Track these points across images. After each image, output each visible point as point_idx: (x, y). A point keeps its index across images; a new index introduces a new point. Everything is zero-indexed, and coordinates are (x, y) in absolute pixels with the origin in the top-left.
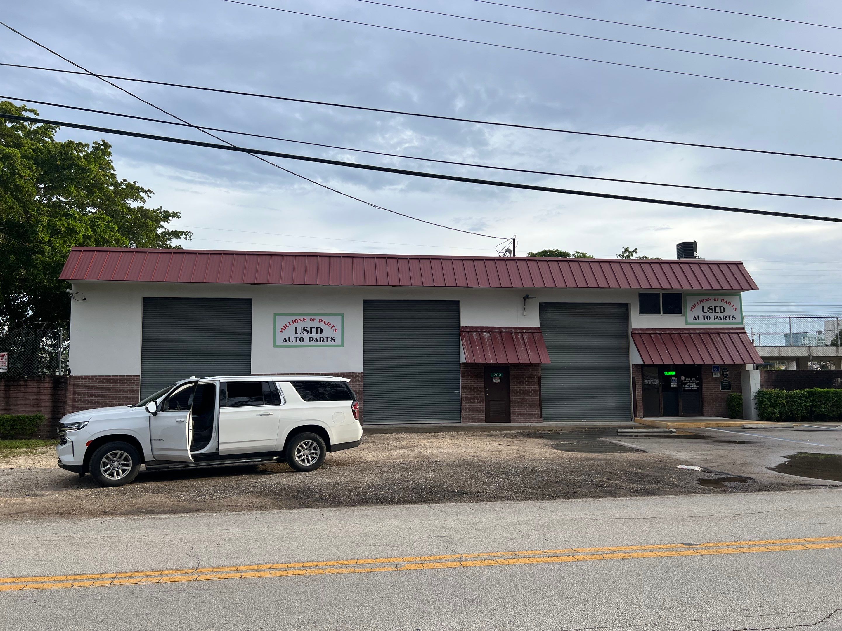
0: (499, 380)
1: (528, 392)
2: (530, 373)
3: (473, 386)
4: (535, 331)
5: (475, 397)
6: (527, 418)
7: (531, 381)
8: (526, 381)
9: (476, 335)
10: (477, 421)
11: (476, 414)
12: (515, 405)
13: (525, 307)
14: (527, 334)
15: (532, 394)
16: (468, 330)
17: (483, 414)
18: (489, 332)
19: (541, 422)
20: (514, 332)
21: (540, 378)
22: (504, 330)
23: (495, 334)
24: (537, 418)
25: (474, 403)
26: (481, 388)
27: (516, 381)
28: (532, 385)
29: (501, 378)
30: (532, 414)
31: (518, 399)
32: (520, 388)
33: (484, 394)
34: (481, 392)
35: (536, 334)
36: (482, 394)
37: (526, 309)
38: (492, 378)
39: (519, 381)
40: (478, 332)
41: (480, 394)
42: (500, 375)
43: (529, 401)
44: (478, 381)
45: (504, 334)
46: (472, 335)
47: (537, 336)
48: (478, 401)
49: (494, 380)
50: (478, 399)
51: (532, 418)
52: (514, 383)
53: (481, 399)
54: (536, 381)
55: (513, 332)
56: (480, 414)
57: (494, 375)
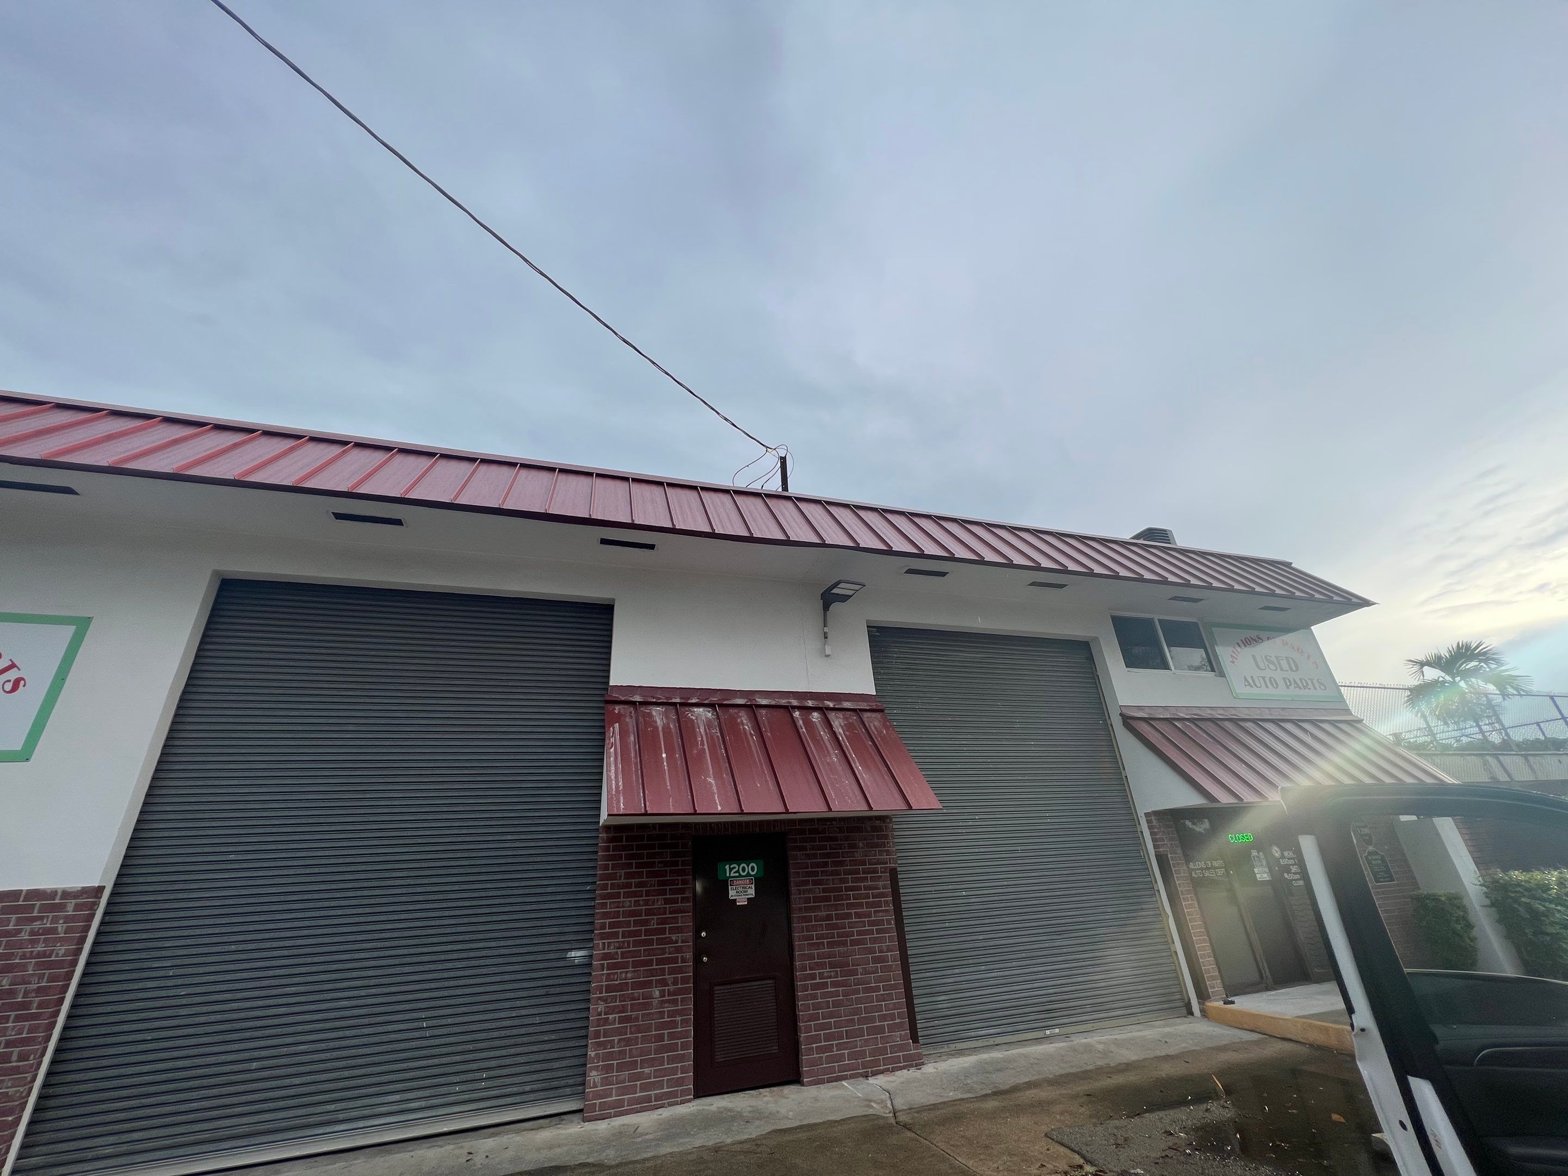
0: (751, 892)
1: (859, 933)
2: (858, 856)
3: (645, 923)
4: (863, 706)
5: (652, 973)
6: (862, 1054)
7: (866, 888)
8: (848, 889)
9: (666, 715)
10: (658, 1098)
11: (651, 1062)
12: (814, 997)
13: (826, 630)
14: (840, 715)
15: (874, 941)
16: (638, 698)
17: (681, 1058)
18: (711, 706)
19: (915, 1062)
20: (799, 708)
21: (894, 873)
22: (764, 702)
23: (732, 711)
24: (901, 1048)
25: (646, 1006)
26: (679, 930)
27: (810, 891)
28: (869, 905)
29: (760, 883)
30: (880, 1030)
31: (822, 966)
32: (829, 918)
33: (689, 955)
34: (678, 950)
35: (869, 714)
36: (684, 961)
37: (829, 636)
38: (723, 886)
39: (824, 891)
40: (674, 704)
41: (675, 960)
42: (752, 868)
43: (866, 972)
44: (667, 901)
45: (764, 712)
46: (650, 715)
47: (874, 721)
48: (662, 995)
49: (732, 894)
50: (663, 983)
51: (883, 1051)
52: (808, 900)
53: (675, 982)
54: (884, 884)
55: (794, 707)
56: (671, 1060)
57: (730, 870)
